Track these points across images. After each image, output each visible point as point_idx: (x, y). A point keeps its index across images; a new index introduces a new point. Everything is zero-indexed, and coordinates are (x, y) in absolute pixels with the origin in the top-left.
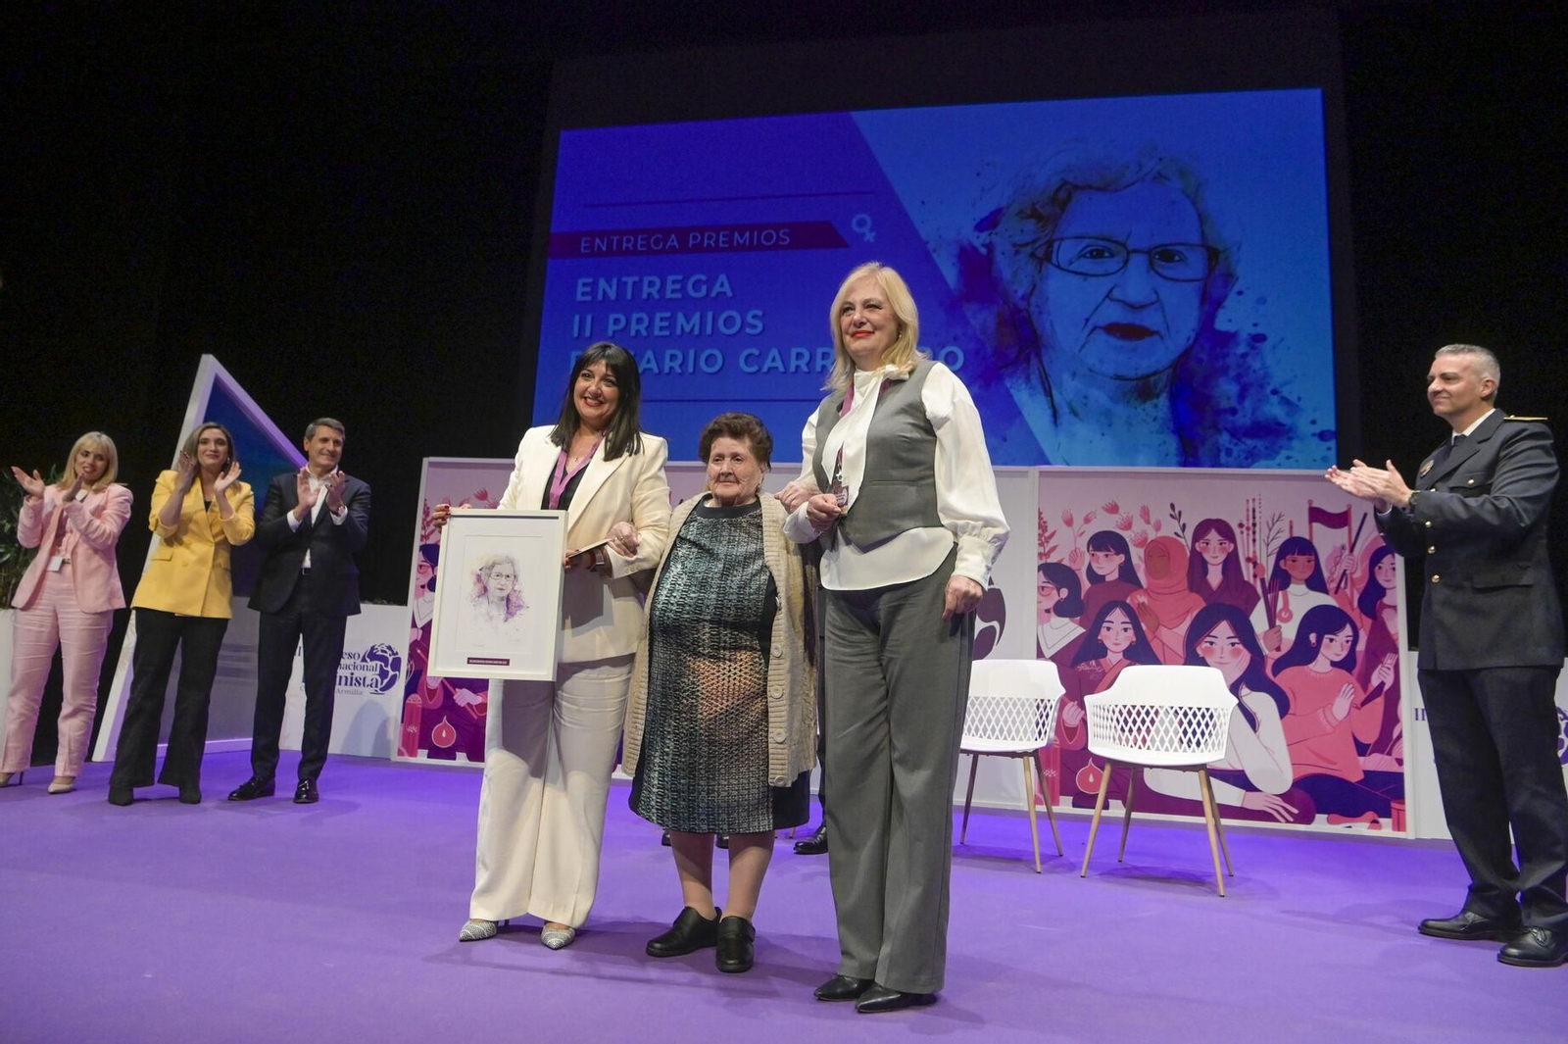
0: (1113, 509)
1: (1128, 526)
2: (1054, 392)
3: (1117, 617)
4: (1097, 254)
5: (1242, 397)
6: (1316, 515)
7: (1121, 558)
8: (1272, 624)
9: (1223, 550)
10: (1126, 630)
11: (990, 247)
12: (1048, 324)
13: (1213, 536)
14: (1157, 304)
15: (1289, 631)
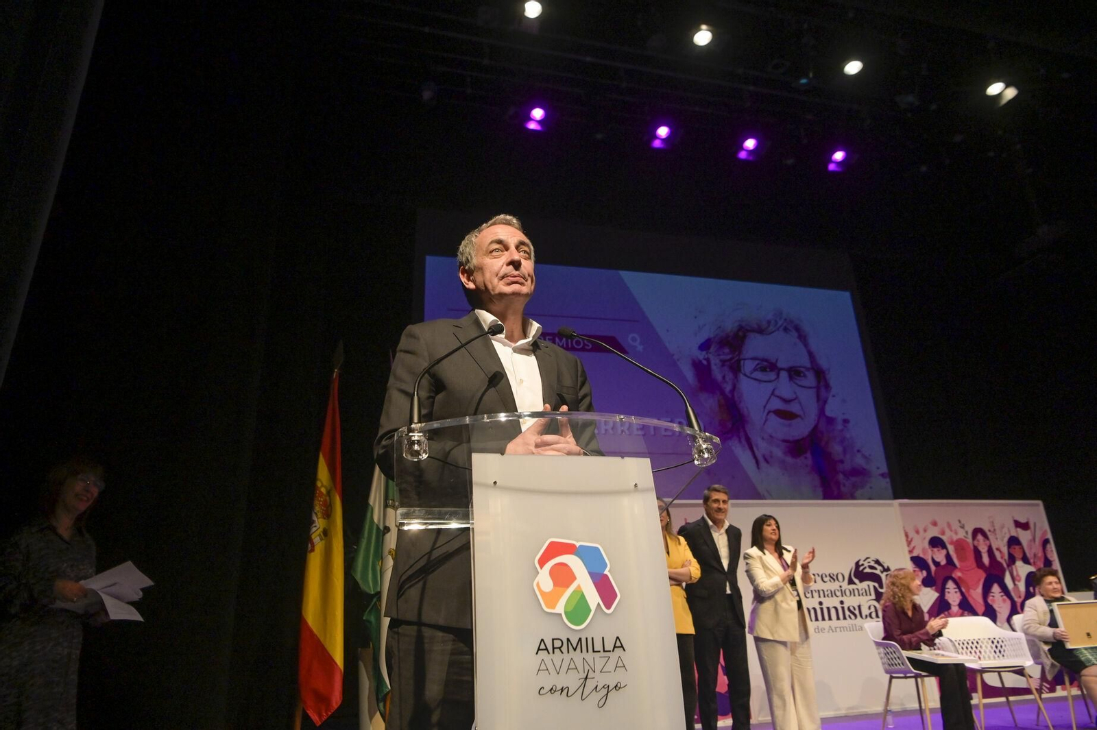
3: (950, 585)
6: (1018, 524)
7: (944, 552)
8: (1015, 584)
9: (986, 544)
10: (956, 592)
13: (980, 537)
15: (1022, 586)
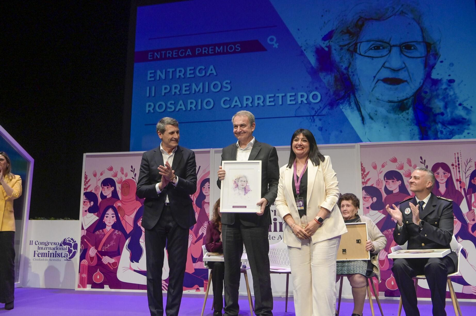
0: (394, 160)
1: (402, 168)
2: (362, 110)
4: (377, 48)
5: (446, 107)
11: (329, 47)
12: (357, 80)
14: (405, 69)
